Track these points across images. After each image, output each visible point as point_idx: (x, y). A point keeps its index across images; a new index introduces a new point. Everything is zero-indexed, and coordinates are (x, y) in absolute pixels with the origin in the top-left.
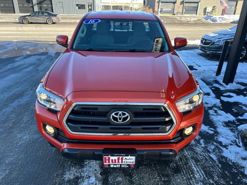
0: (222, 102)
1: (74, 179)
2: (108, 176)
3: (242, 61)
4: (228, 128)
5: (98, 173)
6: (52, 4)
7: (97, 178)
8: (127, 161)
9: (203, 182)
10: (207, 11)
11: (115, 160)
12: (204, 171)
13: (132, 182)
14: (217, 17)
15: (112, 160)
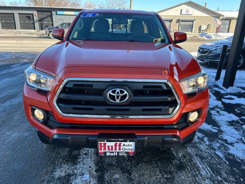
0: (223, 103)
1: (65, 176)
2: (104, 173)
3: (240, 69)
4: (232, 127)
5: (92, 170)
6: (52, 21)
7: (91, 175)
8: (126, 147)
9: (210, 180)
10: (202, 29)
11: (112, 147)
12: (211, 168)
13: (131, 180)
14: (212, 35)
15: (108, 147)
